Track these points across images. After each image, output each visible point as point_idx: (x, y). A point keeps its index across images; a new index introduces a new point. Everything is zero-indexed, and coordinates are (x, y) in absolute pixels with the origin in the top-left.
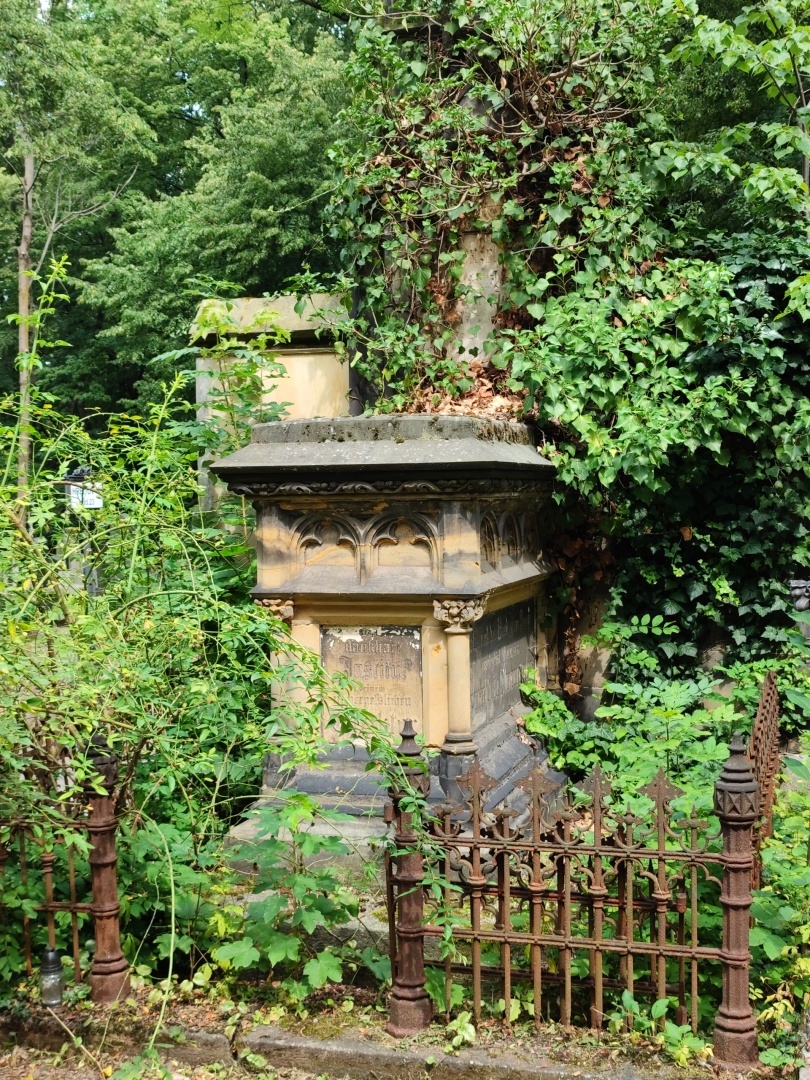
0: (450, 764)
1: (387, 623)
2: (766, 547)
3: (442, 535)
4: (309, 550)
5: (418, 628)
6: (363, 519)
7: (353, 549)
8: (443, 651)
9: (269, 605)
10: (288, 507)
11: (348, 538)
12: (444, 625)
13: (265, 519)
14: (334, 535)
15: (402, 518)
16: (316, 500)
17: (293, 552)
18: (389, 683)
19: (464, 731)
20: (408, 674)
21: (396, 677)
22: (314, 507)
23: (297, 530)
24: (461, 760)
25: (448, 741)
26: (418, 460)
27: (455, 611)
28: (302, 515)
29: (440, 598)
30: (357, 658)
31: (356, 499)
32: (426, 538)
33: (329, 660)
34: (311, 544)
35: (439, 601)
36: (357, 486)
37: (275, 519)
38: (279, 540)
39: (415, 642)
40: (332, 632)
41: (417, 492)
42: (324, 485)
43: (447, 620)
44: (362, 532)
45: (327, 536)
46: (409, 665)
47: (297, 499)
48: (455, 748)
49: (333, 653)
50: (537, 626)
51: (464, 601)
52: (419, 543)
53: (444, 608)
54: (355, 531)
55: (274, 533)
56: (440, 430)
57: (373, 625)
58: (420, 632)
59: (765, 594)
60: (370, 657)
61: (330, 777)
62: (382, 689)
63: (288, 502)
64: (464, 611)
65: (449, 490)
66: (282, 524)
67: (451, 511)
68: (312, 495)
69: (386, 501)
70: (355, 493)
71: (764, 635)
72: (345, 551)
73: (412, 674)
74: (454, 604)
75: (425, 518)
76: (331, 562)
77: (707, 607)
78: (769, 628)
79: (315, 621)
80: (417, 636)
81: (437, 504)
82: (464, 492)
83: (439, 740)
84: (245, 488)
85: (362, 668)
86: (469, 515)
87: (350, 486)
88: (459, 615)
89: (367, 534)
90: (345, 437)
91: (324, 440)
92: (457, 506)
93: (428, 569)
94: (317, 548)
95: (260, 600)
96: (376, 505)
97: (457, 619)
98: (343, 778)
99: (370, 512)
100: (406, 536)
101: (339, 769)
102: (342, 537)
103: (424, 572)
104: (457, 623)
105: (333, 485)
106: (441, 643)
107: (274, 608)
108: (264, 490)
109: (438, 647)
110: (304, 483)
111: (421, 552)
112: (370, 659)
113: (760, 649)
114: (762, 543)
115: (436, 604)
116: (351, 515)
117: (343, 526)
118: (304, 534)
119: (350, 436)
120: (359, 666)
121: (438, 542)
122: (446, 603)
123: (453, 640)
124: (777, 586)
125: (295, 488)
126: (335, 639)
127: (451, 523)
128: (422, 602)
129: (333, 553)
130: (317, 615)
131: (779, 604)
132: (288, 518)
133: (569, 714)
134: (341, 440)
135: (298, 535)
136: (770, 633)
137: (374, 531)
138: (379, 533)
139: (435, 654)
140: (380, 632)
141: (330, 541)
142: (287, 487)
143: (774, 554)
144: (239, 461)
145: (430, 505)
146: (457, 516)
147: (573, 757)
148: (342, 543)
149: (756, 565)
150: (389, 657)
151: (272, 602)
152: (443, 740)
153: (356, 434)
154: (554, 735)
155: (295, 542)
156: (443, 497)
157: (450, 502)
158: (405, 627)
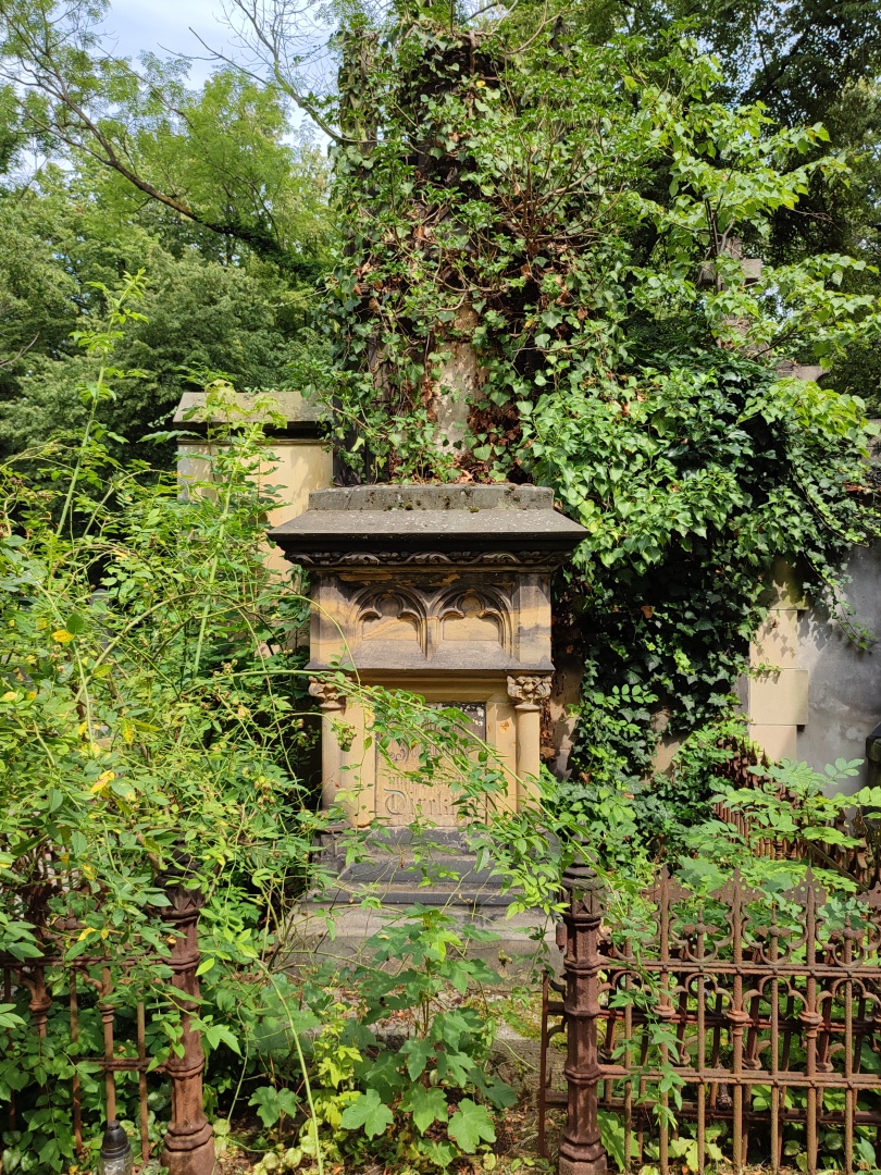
1: (449, 699)
3: (517, 608)
4: (367, 623)
5: (483, 705)
6: (430, 592)
7: (417, 623)
8: (512, 728)
9: (326, 682)
10: (349, 578)
11: (412, 611)
12: (514, 702)
13: (323, 590)
14: (395, 607)
15: (470, 591)
16: (380, 570)
17: (351, 625)
22: (378, 579)
23: (357, 602)
26: (502, 530)
27: (530, 687)
28: (363, 586)
29: (515, 673)
31: (424, 570)
32: (496, 612)
34: (370, 617)
35: (514, 677)
36: (432, 556)
37: (334, 590)
38: (338, 612)
39: (479, 718)
41: (495, 563)
42: (395, 555)
43: (521, 696)
44: (428, 605)
45: (387, 609)
47: (360, 570)
51: (541, 676)
52: (487, 616)
53: (518, 683)
54: (421, 604)
55: (332, 605)
56: (517, 500)
58: (484, 708)
63: (350, 573)
64: (540, 687)
65: (531, 562)
66: (341, 596)
67: (527, 583)
68: (380, 566)
69: (457, 573)
70: (427, 563)
71: (710, 701)
72: (407, 625)
74: (530, 679)
75: (498, 591)
76: (391, 636)
77: (662, 677)
78: (713, 694)
80: (481, 713)
81: (513, 576)
82: (544, 564)
84: (305, 557)
86: (545, 587)
87: (424, 556)
88: (534, 691)
89: (433, 607)
90: (414, 505)
91: (390, 508)
92: (534, 578)
93: (498, 644)
94: (376, 622)
96: (446, 576)
97: (530, 696)
99: (438, 583)
100: (473, 609)
102: (405, 610)
103: (494, 646)
104: (529, 699)
105: (404, 554)
106: (510, 720)
107: (330, 686)
108: (326, 559)
110: (372, 553)
111: (490, 626)
114: (713, 621)
115: (510, 679)
116: (416, 587)
117: (406, 599)
118: (363, 607)
119: (419, 504)
121: (512, 616)
122: (521, 679)
123: (524, 718)
124: (723, 658)
125: (362, 557)
127: (527, 596)
128: (495, 679)
129: (393, 627)
131: (723, 674)
132: (348, 590)
134: (409, 509)
135: (358, 607)
137: (441, 603)
138: (445, 606)
139: (502, 731)
141: (391, 614)
142: (354, 557)
143: (722, 631)
144: (301, 527)
145: (506, 577)
146: (534, 588)
148: (404, 616)
149: (706, 640)
153: (425, 503)
155: (353, 616)
156: (521, 569)
157: (526, 574)
158: (467, 704)
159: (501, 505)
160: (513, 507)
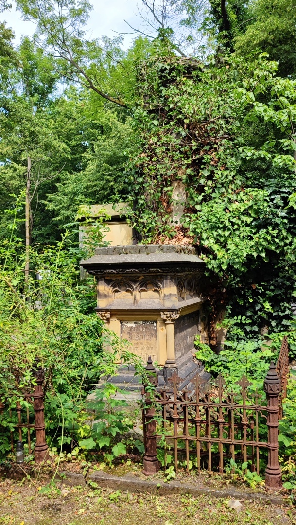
0: (167, 371)
1: (144, 320)
2: (282, 291)
3: (164, 288)
4: (116, 293)
5: (155, 322)
6: (135, 282)
7: (132, 293)
8: (165, 330)
9: (102, 314)
10: (108, 278)
11: (130, 289)
12: (165, 320)
13: (100, 282)
14: (125, 288)
15: (149, 282)
16: (118, 275)
17: (110, 294)
18: (145, 342)
19: (173, 359)
20: (152, 338)
21: (148, 339)
22: (117, 278)
23: (111, 286)
24: (171, 370)
25: (166, 363)
26: (154, 261)
27: (168, 315)
28: (113, 281)
29: (163, 311)
30: (133, 333)
31: (132, 275)
32: (158, 289)
33: (123, 333)
34: (116, 291)
35: (163, 312)
36: (133, 270)
37: (103, 282)
38: (105, 290)
39: (154, 327)
40: (125, 323)
41: (154, 272)
42: (121, 270)
43: (166, 318)
44: (135, 287)
45: (122, 288)
46: (152, 335)
47: (111, 275)
48: (169, 366)
49: (125, 331)
50: (200, 320)
51: (172, 312)
52: (155, 291)
53: (165, 314)
54: (132, 286)
55: (103, 288)
56: (163, 250)
57: (139, 321)
59: (283, 308)
60: (138, 332)
61: (124, 376)
62: (143, 344)
63: (108, 276)
64: (172, 316)
65: (166, 271)
66: (106, 284)
67: (167, 279)
68: (116, 274)
69: (143, 276)
70: (132, 273)
71: (283, 323)
72: (129, 294)
73: (153, 338)
74: (168, 313)
75: (157, 281)
76: (124, 298)
77: (262, 313)
78: (284, 320)
79: (118, 320)
80: (155, 324)
81: (162, 276)
82: (171, 272)
83: (163, 363)
84: (92, 271)
85: (135, 336)
86: (173, 280)
87: (130, 270)
88: (170, 317)
89: (136, 287)
90: (128, 252)
91: (121, 254)
92: (169, 277)
93: (159, 300)
94: (119, 293)
95: (98, 312)
96: (140, 277)
97: (169, 318)
98: (129, 376)
99: (137, 279)
100: (151, 288)
101: (127, 373)
102: (127, 289)
103: (157, 301)
104: (169, 320)
105: (124, 270)
106: (164, 327)
107: (103, 315)
108: (99, 272)
109: (163, 329)
110: (114, 270)
111: (156, 294)
113: (281, 328)
114: (281, 290)
115: (162, 313)
116: (131, 281)
117: (128, 285)
118: (114, 288)
119: (130, 252)
121: (162, 290)
122: (165, 313)
123: (168, 326)
124: (287, 305)
125: (110, 271)
126: (126, 326)
127: (166, 283)
128: (157, 312)
129: (124, 295)
130: (119, 317)
131: (288, 312)
132: (108, 282)
133: (212, 352)
134: (127, 254)
135: (112, 288)
136: (285, 322)
137: (139, 286)
138: (141, 287)
139: (161, 331)
140: (141, 323)
141: (124, 290)
142: (108, 271)
143: (285, 294)
144: (90, 262)
145: (159, 277)
146: (169, 280)
147: (214, 368)
148: (128, 291)
149: (279, 297)
150: (145, 332)
151: (102, 312)
152: (165, 363)
153: (132, 251)
154: (206, 360)
155: (111, 291)
156: (164, 274)
157: (166, 276)
158: (151, 321)
159: (157, 252)
160: (161, 252)
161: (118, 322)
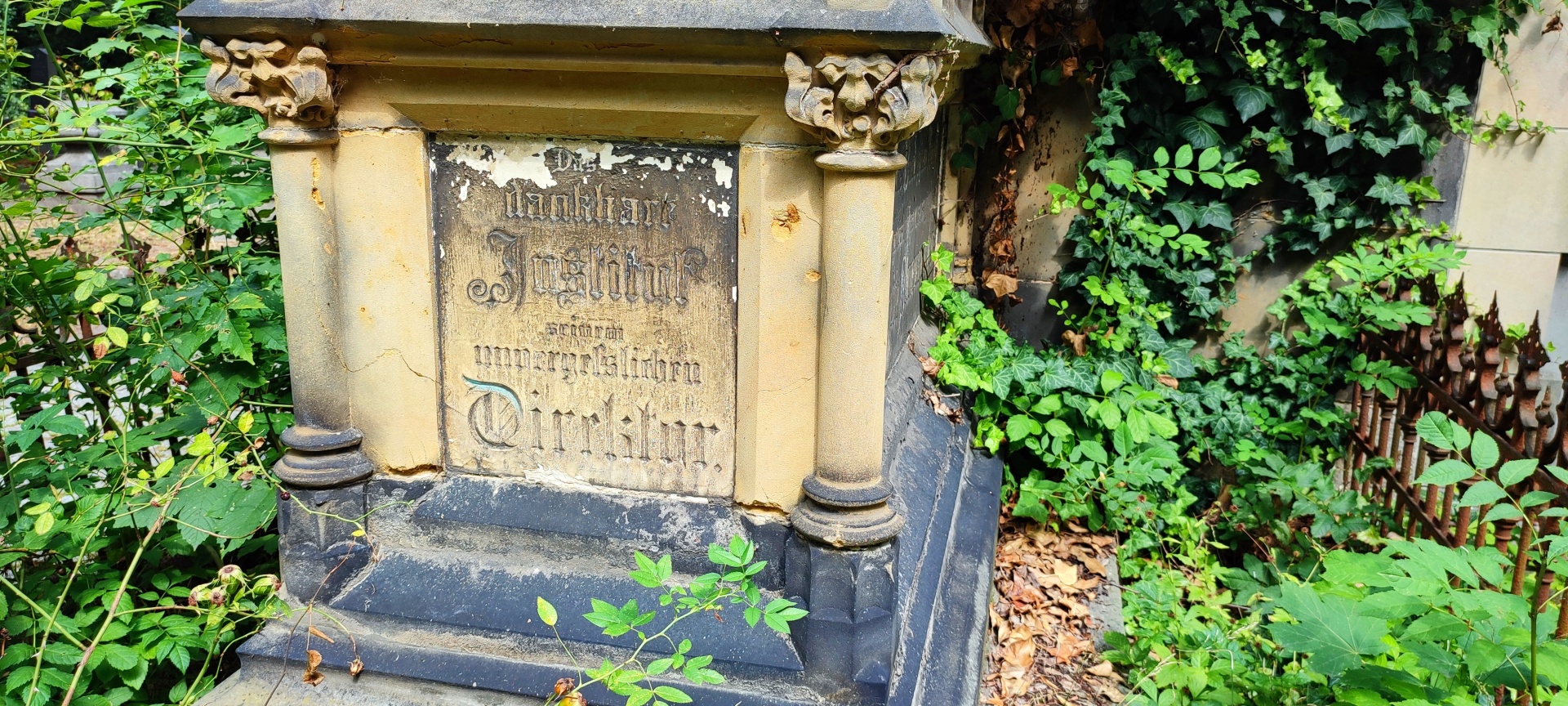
1: (629, 132)
5: (728, 150)
8: (808, 226)
9: (249, 62)
12: (815, 141)
18: (636, 317)
19: (865, 477)
20: (695, 294)
21: (658, 299)
24: (854, 566)
25: (810, 500)
27: (858, 94)
29: (809, 45)
30: (540, 238)
33: (457, 241)
35: (807, 58)
39: (719, 193)
40: (466, 156)
43: (831, 123)
46: (695, 268)
48: (836, 529)
49: (468, 218)
50: (944, 166)
51: (895, 57)
53: (822, 81)
57: (588, 138)
58: (733, 163)
60: (580, 236)
62: (615, 332)
64: (891, 95)
73: (706, 295)
74: (858, 67)
79: (410, 119)
80: (723, 174)
83: (786, 495)
85: (556, 270)
88: (872, 108)
95: (220, 41)
97: (862, 124)
98: (502, 577)
101: (489, 550)
104: (860, 135)
106: (805, 202)
107: (265, 71)
109: (793, 215)
112: (579, 243)
113: (1353, 218)
115: (794, 66)
120: (546, 260)
122: (830, 66)
123: (842, 193)
126: (475, 177)
130: (412, 100)
133: (1002, 336)
136: (1384, 189)
139: (782, 235)
140: (608, 161)
147: (1019, 428)
150: (635, 240)
151: (255, 49)
152: (795, 493)
154: (988, 387)
158: (687, 146)
161: (411, 144)
